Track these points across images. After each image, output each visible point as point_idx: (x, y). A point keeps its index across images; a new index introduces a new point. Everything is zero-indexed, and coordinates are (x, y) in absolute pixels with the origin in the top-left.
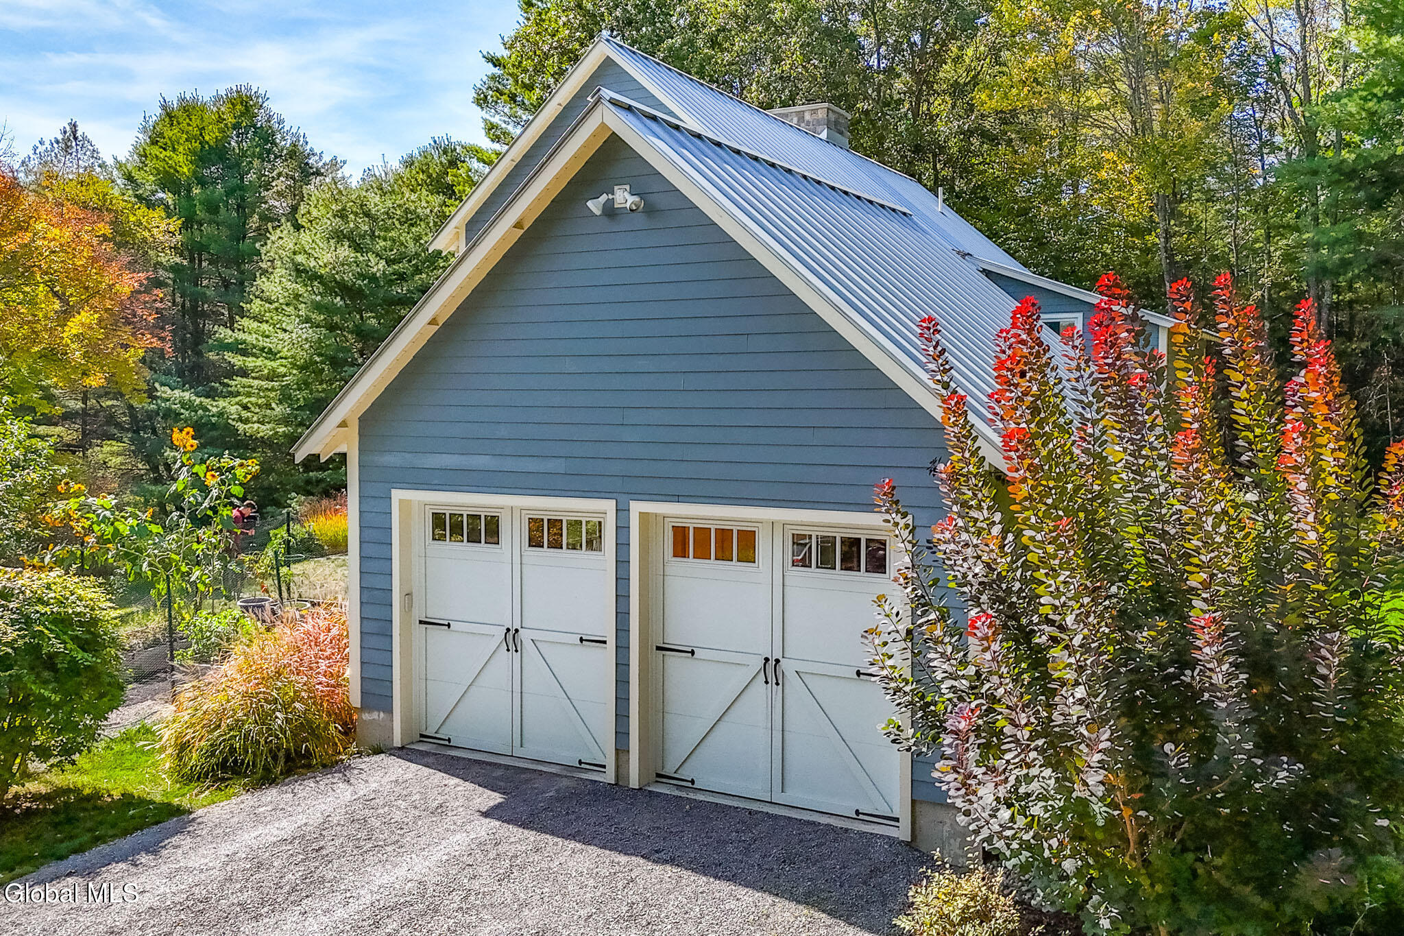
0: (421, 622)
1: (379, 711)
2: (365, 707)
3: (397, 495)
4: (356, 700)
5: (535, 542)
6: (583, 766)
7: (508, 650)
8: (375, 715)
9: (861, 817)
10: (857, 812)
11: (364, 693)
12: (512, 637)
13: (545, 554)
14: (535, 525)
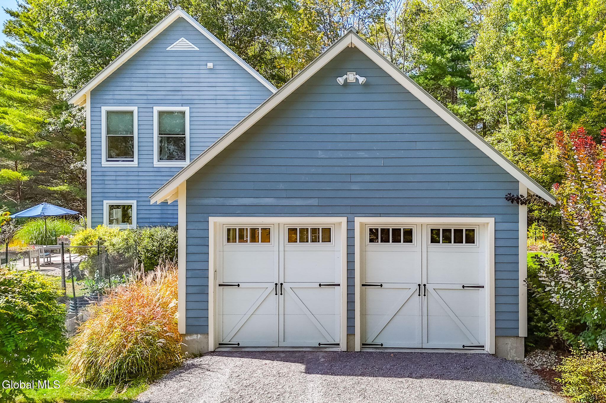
0: (220, 285)
1: (197, 334)
2: (189, 332)
3: (212, 220)
4: (182, 329)
5: (291, 240)
6: (321, 346)
7: (276, 294)
8: (194, 337)
9: (465, 348)
10: (464, 346)
11: (187, 326)
12: (279, 288)
13: (298, 246)
14: (292, 231)
